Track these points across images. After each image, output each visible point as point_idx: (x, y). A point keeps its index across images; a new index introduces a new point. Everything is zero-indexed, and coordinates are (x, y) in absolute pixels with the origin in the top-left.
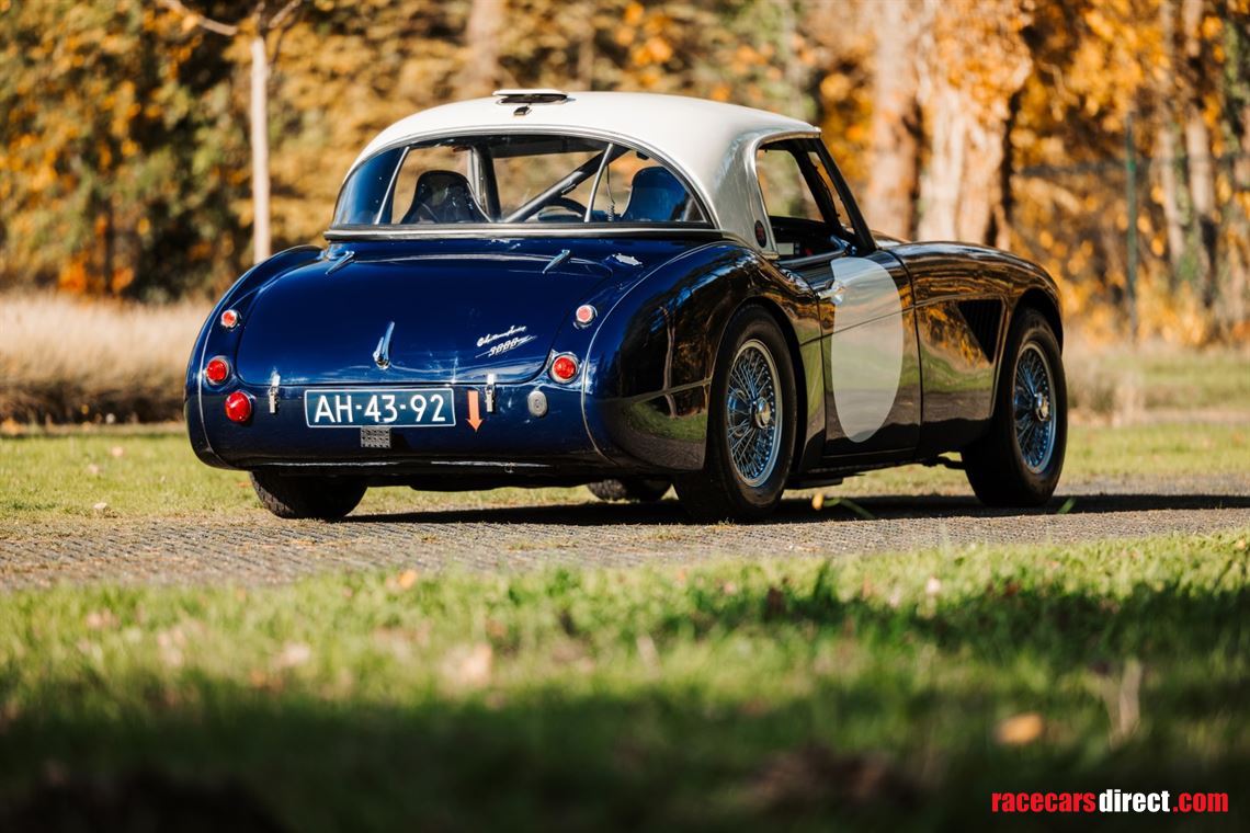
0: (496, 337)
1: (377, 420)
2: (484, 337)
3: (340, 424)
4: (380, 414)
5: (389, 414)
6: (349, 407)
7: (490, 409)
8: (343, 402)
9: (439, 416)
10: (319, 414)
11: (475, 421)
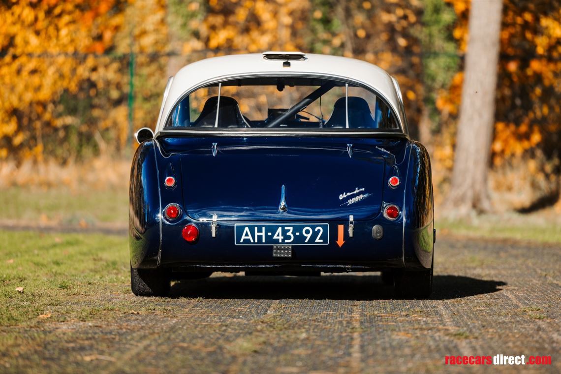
0: (349, 194)
1: (280, 241)
2: (343, 194)
3: (256, 243)
4: (282, 238)
5: (289, 238)
6: (263, 234)
7: (351, 235)
8: (260, 231)
9: (319, 239)
10: (244, 237)
11: (341, 242)
